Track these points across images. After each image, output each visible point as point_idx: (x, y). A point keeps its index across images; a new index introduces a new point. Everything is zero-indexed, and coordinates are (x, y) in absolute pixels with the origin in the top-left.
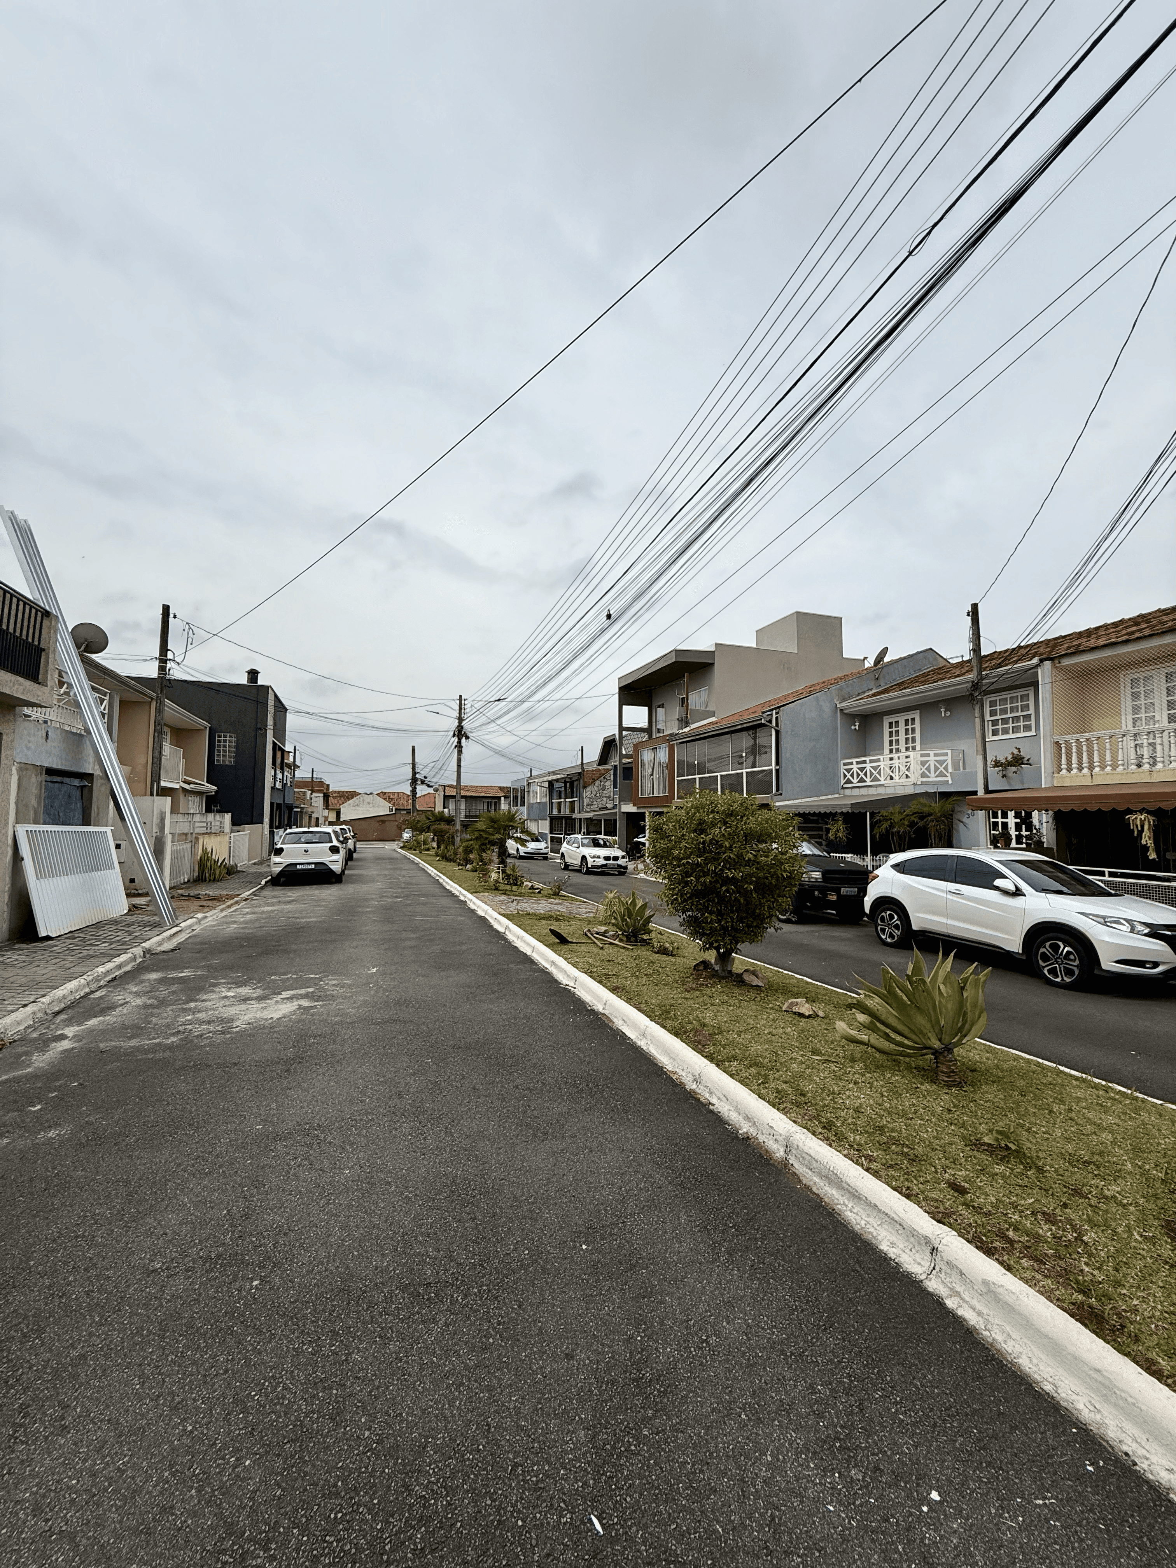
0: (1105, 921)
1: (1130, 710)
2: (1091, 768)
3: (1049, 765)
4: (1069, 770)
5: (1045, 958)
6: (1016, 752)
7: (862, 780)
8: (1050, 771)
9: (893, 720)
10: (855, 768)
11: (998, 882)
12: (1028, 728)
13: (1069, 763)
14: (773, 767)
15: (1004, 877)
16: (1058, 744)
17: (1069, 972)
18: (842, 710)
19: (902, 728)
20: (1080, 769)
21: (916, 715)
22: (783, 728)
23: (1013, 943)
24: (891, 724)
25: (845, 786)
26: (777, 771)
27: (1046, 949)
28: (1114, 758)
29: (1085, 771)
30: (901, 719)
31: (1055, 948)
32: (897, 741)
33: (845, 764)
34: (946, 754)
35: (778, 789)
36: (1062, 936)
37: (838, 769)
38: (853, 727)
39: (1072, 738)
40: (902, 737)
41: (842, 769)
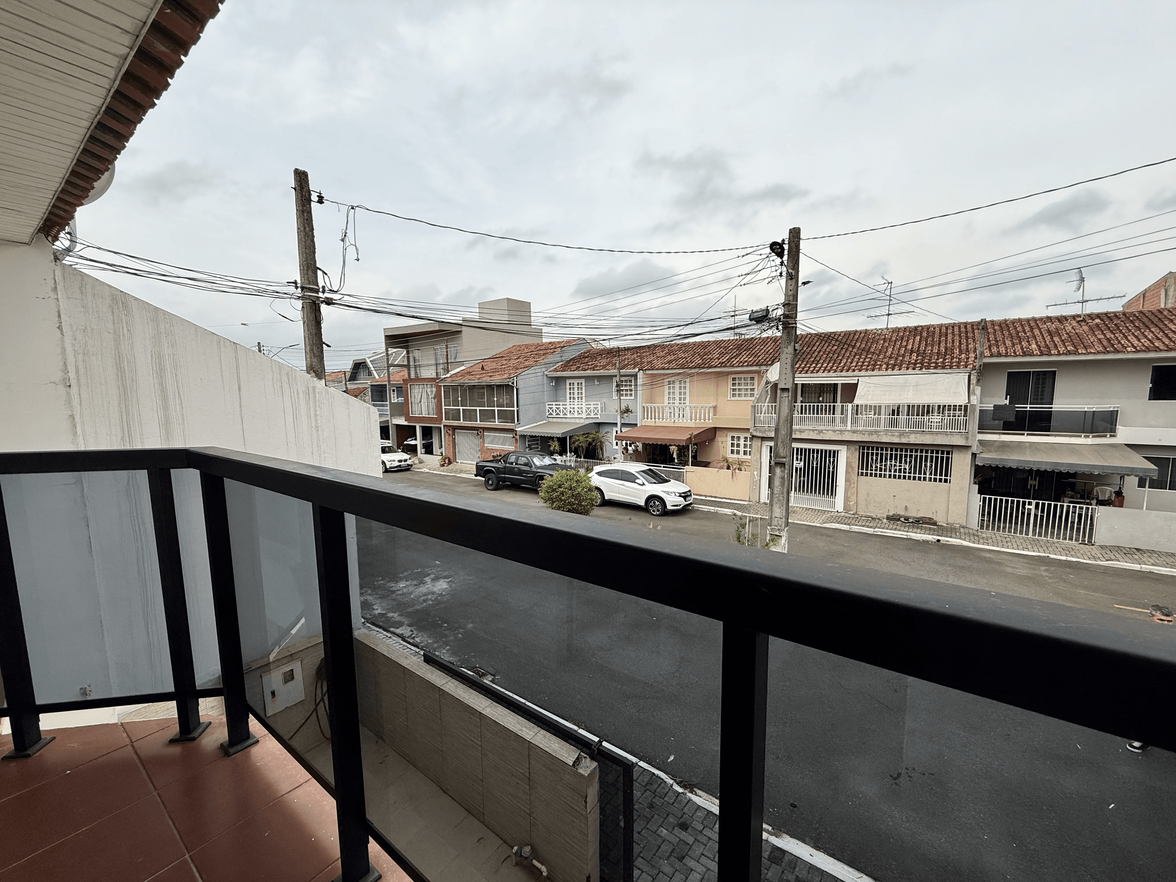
0: (668, 493)
1: (667, 394)
2: (655, 419)
3: (641, 416)
4: (648, 419)
5: (651, 506)
6: (627, 406)
7: (558, 414)
8: (641, 418)
9: (572, 382)
10: (554, 407)
11: (637, 481)
12: (631, 395)
13: (648, 416)
14: (515, 409)
15: (639, 479)
16: (644, 407)
17: (658, 511)
18: (546, 375)
19: (576, 386)
20: (651, 419)
21: (583, 381)
22: (519, 387)
23: (642, 503)
24: (570, 384)
25: (549, 416)
26: (518, 411)
27: (652, 504)
28: (663, 416)
29: (653, 420)
30: (576, 382)
31: (654, 503)
32: (573, 393)
33: (548, 405)
34: (598, 404)
35: (518, 421)
36: (656, 499)
37: (545, 407)
38: (551, 384)
39: (649, 405)
40: (576, 391)
41: (547, 407)
